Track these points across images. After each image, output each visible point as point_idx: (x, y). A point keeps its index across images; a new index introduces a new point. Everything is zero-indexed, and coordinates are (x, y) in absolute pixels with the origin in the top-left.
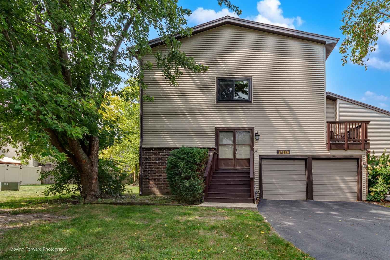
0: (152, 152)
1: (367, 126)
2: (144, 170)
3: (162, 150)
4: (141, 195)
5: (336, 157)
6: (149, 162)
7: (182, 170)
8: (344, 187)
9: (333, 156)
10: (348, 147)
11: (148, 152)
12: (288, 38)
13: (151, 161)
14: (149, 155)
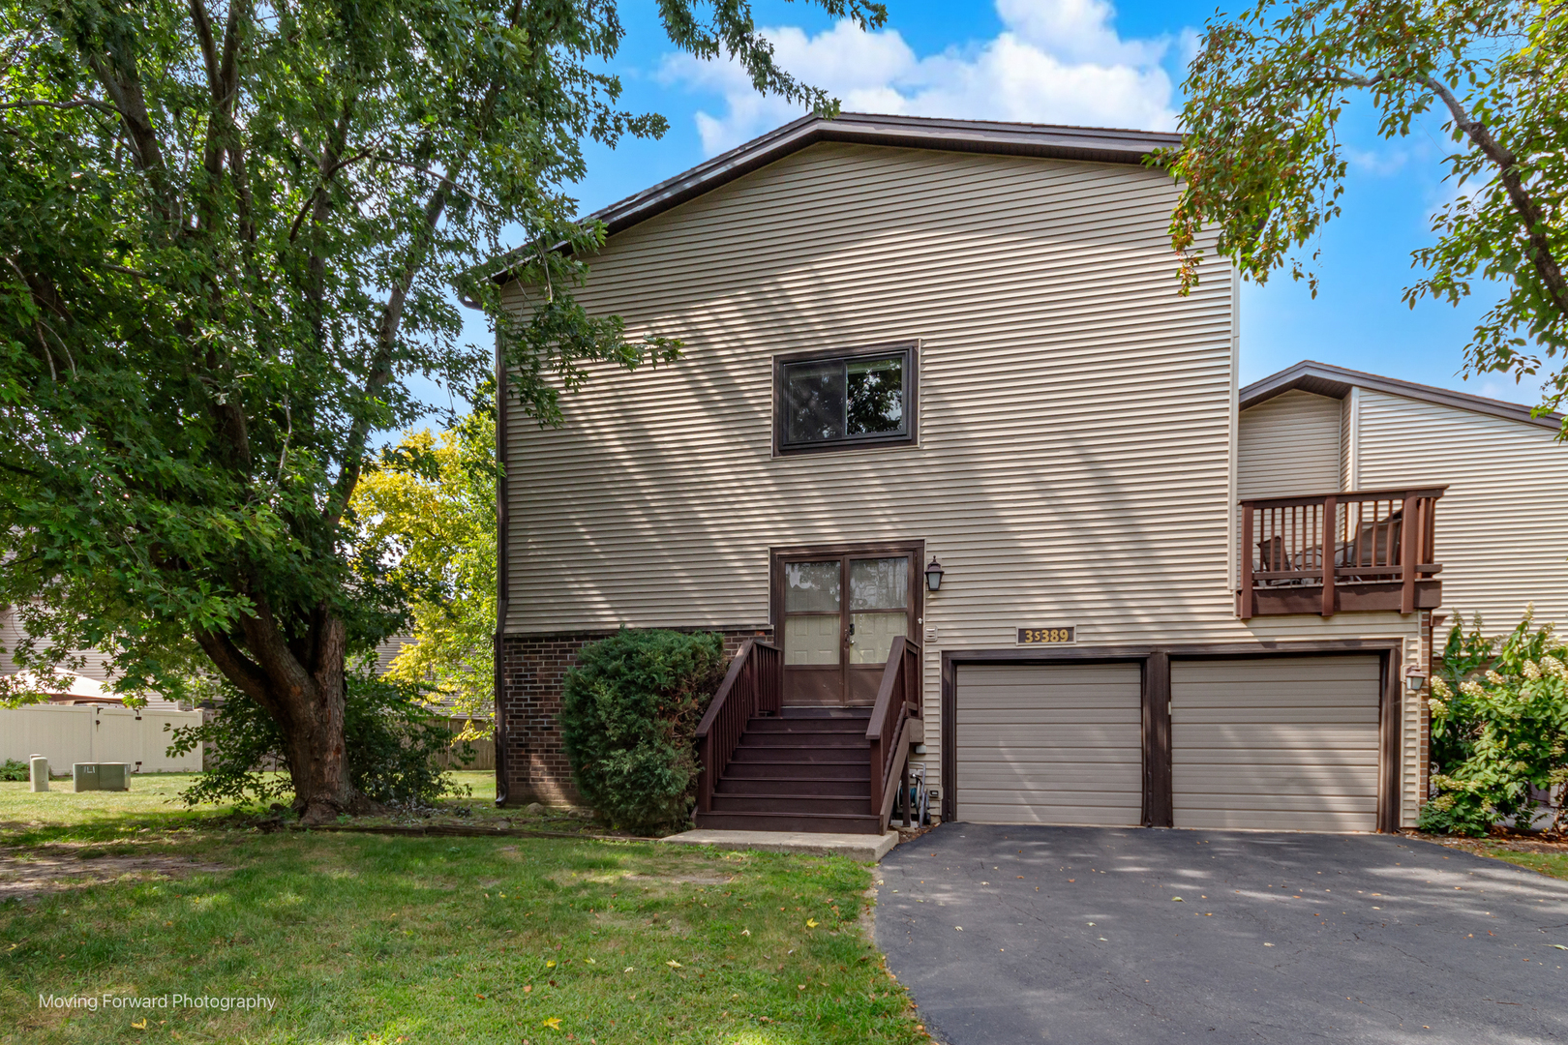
0: (540, 652)
1: (1433, 509)
2: (511, 717)
3: (574, 641)
4: (500, 805)
5: (1280, 648)
6: (528, 685)
7: (609, 714)
8: (1319, 773)
9: (1265, 644)
10: (1337, 602)
11: (525, 652)
12: (1075, 165)
13: (535, 682)
14: (528, 662)
